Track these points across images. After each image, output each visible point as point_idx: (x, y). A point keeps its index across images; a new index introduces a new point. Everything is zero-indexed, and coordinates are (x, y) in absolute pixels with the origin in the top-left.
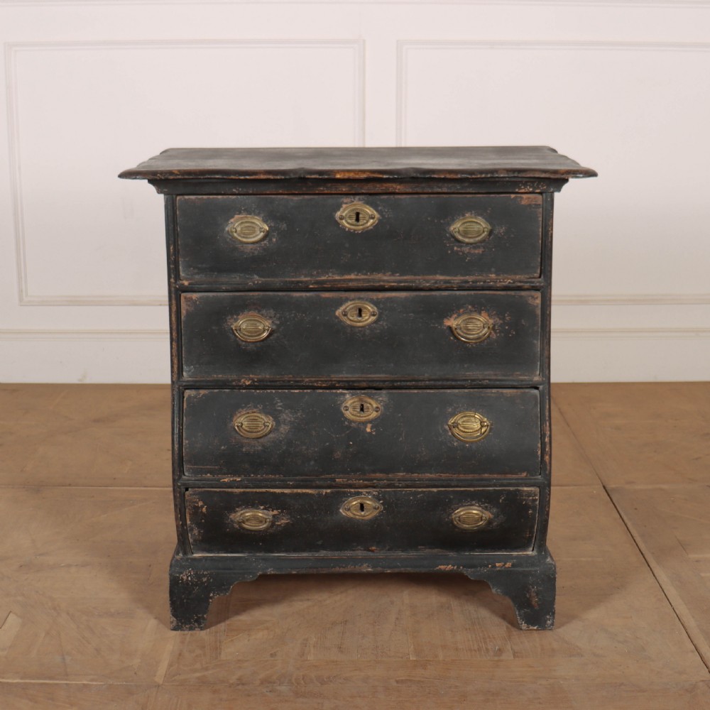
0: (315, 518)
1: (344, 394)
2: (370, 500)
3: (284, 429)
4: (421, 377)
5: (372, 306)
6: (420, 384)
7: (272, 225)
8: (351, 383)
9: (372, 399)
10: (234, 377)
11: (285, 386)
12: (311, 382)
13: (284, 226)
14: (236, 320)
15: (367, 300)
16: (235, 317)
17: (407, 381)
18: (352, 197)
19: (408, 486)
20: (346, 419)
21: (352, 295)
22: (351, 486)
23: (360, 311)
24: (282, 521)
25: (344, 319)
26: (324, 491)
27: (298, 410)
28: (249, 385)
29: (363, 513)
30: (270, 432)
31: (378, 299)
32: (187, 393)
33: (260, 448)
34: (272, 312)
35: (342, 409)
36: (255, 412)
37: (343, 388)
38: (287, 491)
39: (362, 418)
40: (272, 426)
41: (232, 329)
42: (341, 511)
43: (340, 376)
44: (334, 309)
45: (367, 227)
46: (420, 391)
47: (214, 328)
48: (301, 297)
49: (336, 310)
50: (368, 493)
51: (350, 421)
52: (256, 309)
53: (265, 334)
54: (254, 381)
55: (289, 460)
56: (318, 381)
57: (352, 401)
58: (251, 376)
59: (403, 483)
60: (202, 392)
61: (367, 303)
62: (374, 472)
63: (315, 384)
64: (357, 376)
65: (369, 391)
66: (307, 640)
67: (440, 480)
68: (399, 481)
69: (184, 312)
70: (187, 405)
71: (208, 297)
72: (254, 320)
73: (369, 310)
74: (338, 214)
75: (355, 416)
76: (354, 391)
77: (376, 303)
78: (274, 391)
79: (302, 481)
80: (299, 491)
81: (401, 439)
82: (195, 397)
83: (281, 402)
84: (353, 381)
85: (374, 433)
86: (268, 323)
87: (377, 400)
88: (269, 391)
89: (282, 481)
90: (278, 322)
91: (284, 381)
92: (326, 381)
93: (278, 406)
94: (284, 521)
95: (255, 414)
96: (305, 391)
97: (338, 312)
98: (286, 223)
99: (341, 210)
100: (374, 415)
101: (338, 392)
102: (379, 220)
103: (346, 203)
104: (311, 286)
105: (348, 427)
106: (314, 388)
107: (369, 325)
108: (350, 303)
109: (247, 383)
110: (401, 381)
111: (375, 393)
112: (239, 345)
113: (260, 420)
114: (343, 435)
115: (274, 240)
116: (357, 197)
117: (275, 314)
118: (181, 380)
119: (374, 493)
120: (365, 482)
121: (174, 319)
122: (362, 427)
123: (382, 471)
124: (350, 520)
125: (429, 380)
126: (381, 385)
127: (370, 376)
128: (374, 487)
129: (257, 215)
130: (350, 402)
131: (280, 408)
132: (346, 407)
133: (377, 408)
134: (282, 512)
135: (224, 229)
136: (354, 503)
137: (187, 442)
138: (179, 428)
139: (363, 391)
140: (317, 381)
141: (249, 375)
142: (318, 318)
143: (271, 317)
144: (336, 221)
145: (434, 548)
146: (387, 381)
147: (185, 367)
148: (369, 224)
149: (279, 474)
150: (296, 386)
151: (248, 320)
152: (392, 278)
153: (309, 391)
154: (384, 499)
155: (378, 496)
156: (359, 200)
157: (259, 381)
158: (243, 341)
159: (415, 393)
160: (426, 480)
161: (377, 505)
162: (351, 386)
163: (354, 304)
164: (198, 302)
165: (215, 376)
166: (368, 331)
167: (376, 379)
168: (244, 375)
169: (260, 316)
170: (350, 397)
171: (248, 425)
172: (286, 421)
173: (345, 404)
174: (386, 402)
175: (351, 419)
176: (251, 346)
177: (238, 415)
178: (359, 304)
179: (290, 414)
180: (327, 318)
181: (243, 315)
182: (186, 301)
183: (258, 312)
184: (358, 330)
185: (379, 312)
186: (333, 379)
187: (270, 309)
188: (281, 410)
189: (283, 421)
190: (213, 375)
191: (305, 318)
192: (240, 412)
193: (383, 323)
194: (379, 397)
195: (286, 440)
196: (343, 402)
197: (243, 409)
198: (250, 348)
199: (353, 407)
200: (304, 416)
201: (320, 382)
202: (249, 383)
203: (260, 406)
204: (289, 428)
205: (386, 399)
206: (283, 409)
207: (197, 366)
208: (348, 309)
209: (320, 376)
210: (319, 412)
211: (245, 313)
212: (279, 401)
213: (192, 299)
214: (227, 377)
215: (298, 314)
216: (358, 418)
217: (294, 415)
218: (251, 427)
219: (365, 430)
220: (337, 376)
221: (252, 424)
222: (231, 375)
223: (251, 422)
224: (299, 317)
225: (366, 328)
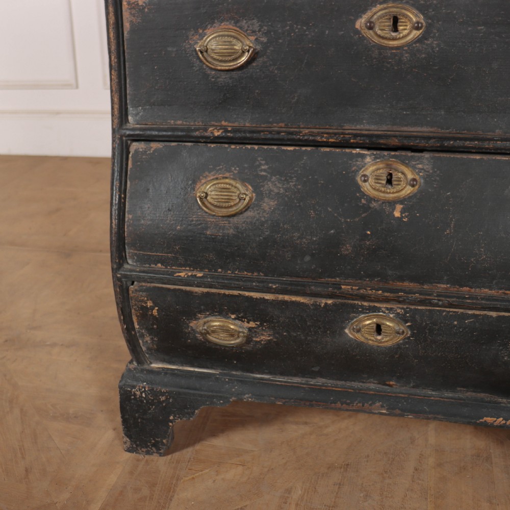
0: (309, 338)
1: (363, 156)
2: (391, 320)
3: (269, 204)
4: (489, 135)
5: (416, 12)
6: (486, 145)
8: (374, 139)
9: (407, 165)
10: (199, 124)
11: (273, 139)
12: (312, 134)
14: (202, 36)
15: (408, 2)
16: (201, 31)
17: (466, 139)
19: (451, 305)
20: (364, 195)
22: (363, 298)
23: (396, 21)
24: (262, 337)
25: (369, 34)
26: (323, 302)
27: (291, 178)
28: (218, 137)
29: (379, 337)
30: (247, 208)
32: (135, 146)
33: (231, 231)
34: (256, 24)
35: (358, 179)
36: (226, 178)
37: (362, 147)
38: (268, 297)
39: (387, 195)
40: (251, 199)
41: (195, 50)
42: (347, 331)
43: (358, 127)
44: (352, 18)
46: (485, 157)
47: (170, 49)
49: (358, 16)
50: (390, 310)
51: (371, 199)
52: (232, 18)
53: (244, 59)
54: (226, 131)
55: (273, 253)
56: (323, 133)
57: (374, 168)
58: (223, 123)
59: (446, 301)
60: (154, 145)
61: (407, 6)
62: (401, 279)
63: (319, 139)
64: (385, 128)
65: (403, 153)
66: (289, 491)
67: (503, 300)
68: (438, 296)
69: (127, 25)
70: (133, 164)
72: (228, 36)
73: (410, 20)
75: (378, 190)
76: (378, 152)
77: (422, 7)
78: (256, 147)
79: (291, 284)
80: (287, 298)
81: (448, 231)
82: (144, 152)
83: (266, 164)
84: (379, 136)
85: (406, 220)
86: (249, 42)
87: (414, 167)
88: (249, 147)
89: (262, 282)
90: (264, 40)
91: (270, 132)
92: (335, 134)
93: (262, 170)
94: (264, 337)
95: (227, 181)
96: (304, 149)
97: (360, 23)
100: (408, 190)
101: (354, 152)
105: (366, 208)
106: (318, 145)
107: (409, 45)
108: (379, 7)
109: (216, 134)
110: (455, 139)
111: (412, 156)
112: (206, 76)
113: (233, 189)
114: (357, 219)
117: (261, 26)
118: (124, 127)
119: (399, 311)
120: (386, 294)
121: (112, 35)
122: (387, 209)
123: (412, 279)
124: (360, 345)
125: (502, 140)
126: (423, 144)
127: (405, 129)
128: (400, 302)
130: (372, 169)
131: (263, 173)
132: (365, 176)
133: (414, 180)
134: (261, 325)
136: (368, 322)
137: (131, 216)
138: (120, 197)
139: (393, 153)
141: (221, 121)
142: (327, 32)
143: (254, 32)
145: (480, 392)
146: (434, 138)
147: (130, 109)
149: (259, 271)
150: (289, 140)
151: (219, 36)
153: (309, 149)
154: (413, 319)
155: (404, 315)
157: (235, 131)
158: (211, 69)
159: (475, 160)
160: (482, 299)
161: (402, 328)
162: (374, 145)
163: (385, 9)
164: (146, 10)
165: (172, 121)
166: (406, 55)
167: (415, 134)
168: (213, 121)
169: (238, 29)
170: (373, 160)
171: (215, 197)
172: (272, 193)
173: (363, 172)
174: (428, 172)
175: (371, 196)
176: (224, 77)
177: (203, 181)
178: (395, 10)
179: (279, 183)
180: (342, 33)
181: (212, 28)
182: (130, 9)
183: (234, 23)
184: (391, 53)
185: (427, 23)
186: (347, 132)
187: (253, 19)
188: (267, 176)
189: (267, 192)
190: (169, 121)
191: (307, 33)
192: (206, 177)
193: (432, 43)
194: (418, 164)
195: (270, 222)
196: (361, 169)
197: (210, 173)
198: (222, 80)
199: (375, 177)
200: (299, 187)
201: (325, 135)
202: (219, 133)
203: (235, 169)
204: (276, 204)
205: (428, 168)
206: (269, 175)
207: (148, 107)
208: (375, 17)
209: (327, 127)
210: (322, 182)
211: (215, 25)
212: (263, 162)
213: (138, 4)
214: (188, 123)
215: (295, 26)
216: (382, 195)
217: (284, 185)
218: (220, 200)
219: (391, 214)
220: (353, 128)
221: (222, 195)
222: (195, 121)
223: (221, 192)
224: (297, 30)
225: (404, 50)
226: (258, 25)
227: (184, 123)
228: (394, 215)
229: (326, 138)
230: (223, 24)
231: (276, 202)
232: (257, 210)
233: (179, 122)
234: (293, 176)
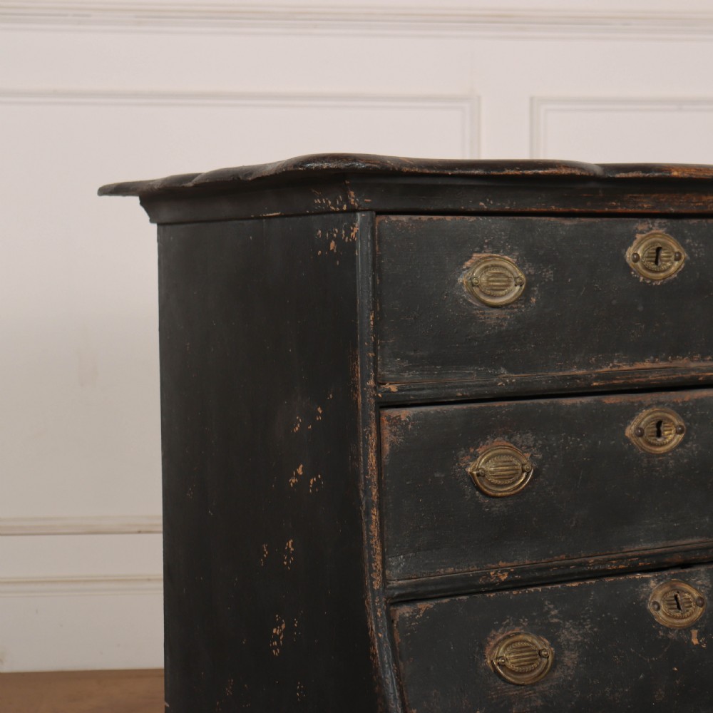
1: (647, 581)
3: (570, 658)
5: (677, 415)
7: (532, 271)
8: (660, 559)
9: (688, 583)
10: (475, 568)
13: (549, 274)
14: (474, 457)
15: (669, 406)
16: (472, 450)
18: (650, 221)
20: (659, 626)
21: (647, 398)
23: (659, 426)
25: (639, 442)
27: (585, 620)
28: (506, 582)
30: (553, 667)
31: (684, 402)
32: (398, 612)
33: (540, 702)
34: (530, 438)
35: (650, 607)
36: (519, 634)
37: (644, 570)
39: (682, 622)
40: (552, 656)
41: (467, 474)
43: (637, 548)
44: (622, 425)
45: (670, 276)
47: (437, 475)
48: (574, 405)
49: (627, 424)
51: (667, 630)
52: (505, 433)
53: (524, 480)
54: (511, 573)
56: (612, 560)
58: (501, 564)
60: (423, 606)
61: (669, 409)
63: (609, 567)
64: (661, 544)
69: (387, 447)
70: (401, 637)
71: (427, 414)
72: (505, 454)
73: (673, 424)
74: (630, 251)
75: (674, 617)
77: (681, 410)
78: (539, 589)
82: (412, 618)
83: (556, 608)
84: (662, 554)
85: (704, 646)
87: (695, 585)
88: (532, 590)
90: (539, 456)
91: (558, 567)
93: (552, 616)
95: (521, 637)
96: (588, 582)
97: (630, 431)
98: (552, 269)
99: (635, 243)
100: (699, 611)
101: (637, 577)
102: (686, 262)
103: (642, 232)
104: (595, 384)
106: (602, 575)
107: (672, 450)
108: (645, 412)
109: (503, 578)
111: (689, 572)
113: (531, 647)
114: (661, 656)
115: (534, 300)
116: (658, 221)
117: (535, 440)
118: (388, 587)
122: (685, 637)
126: (703, 556)
127: (678, 542)
129: (508, 254)
130: (660, 593)
131: (555, 620)
132: (655, 603)
133: (700, 598)
135: (456, 281)
139: (672, 572)
140: (609, 561)
141: (498, 562)
142: (600, 442)
143: (528, 447)
144: (626, 265)
146: (710, 549)
147: (388, 559)
148: (673, 269)
150: (576, 574)
151: (496, 455)
152: (702, 364)
153: (593, 582)
156: (660, 227)
158: (490, 496)
162: (658, 566)
163: (650, 414)
164: (410, 426)
165: (442, 570)
166: (671, 462)
167: (689, 546)
168: (489, 563)
169: (512, 445)
170: (657, 584)
171: (514, 661)
172: (570, 643)
173: (652, 599)
174: (708, 587)
175: (667, 625)
176: (499, 505)
177: (492, 643)
178: (659, 414)
179: (574, 628)
180: (613, 442)
181: (485, 446)
182: (390, 426)
183: (508, 438)
184: (659, 461)
185: (686, 425)
186: (630, 554)
187: (528, 433)
188: (559, 623)
189: (565, 643)
190: (438, 570)
191: (581, 445)
192: (493, 638)
193: (692, 446)
194: (698, 580)
195: (577, 680)
196: (649, 596)
197: (497, 630)
198: (497, 509)
199: (666, 602)
200: (595, 629)
201: (614, 562)
202: (505, 577)
203: (524, 621)
204: (578, 656)
205: (707, 582)
206: (561, 622)
207: (411, 555)
208: (643, 423)
209: (608, 552)
210: (616, 619)
211: (488, 441)
212: (552, 606)
213: (400, 419)
214: (461, 570)
215: (569, 438)
216: (676, 621)
217: (579, 631)
218: (522, 663)
219: (690, 641)
220: (632, 549)
221: (523, 657)
222: (469, 566)
223: (521, 652)
224: (571, 443)
225: (670, 456)
226: (532, 439)
227: (457, 570)
228: (692, 643)
229: (615, 564)
230: (496, 440)
231: (577, 654)
232: (561, 669)
233: (451, 570)
234: (586, 617)
